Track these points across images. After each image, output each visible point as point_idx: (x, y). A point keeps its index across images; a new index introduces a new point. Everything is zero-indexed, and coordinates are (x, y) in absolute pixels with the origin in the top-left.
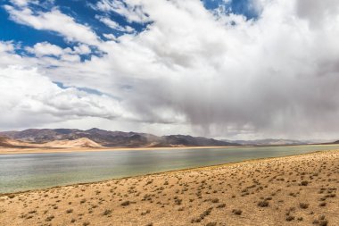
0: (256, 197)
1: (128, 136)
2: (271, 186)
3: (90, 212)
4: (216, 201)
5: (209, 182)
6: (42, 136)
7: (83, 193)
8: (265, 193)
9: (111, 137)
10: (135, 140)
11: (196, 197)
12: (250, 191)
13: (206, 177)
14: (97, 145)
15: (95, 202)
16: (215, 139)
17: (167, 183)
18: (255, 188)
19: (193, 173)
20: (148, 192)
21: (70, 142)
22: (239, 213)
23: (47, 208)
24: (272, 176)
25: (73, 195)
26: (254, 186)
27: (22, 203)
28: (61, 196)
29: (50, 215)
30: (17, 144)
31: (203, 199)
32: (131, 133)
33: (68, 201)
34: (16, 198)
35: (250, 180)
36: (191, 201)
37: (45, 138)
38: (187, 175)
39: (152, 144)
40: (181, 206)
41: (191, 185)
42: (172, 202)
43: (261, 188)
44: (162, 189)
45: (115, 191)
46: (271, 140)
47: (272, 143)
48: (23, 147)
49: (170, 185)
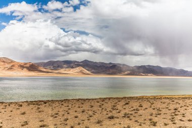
1: (108, 66)
3: (89, 120)
7: (82, 105)
9: (97, 66)
14: (88, 72)
15: (91, 113)
20: (127, 111)
21: (72, 70)
23: (63, 113)
25: (77, 106)
27: (51, 108)
28: (70, 105)
29: (66, 117)
32: (110, 63)
33: (75, 110)
34: (47, 104)
37: (58, 67)
39: (126, 73)
44: (137, 110)
45: (103, 107)
48: (48, 72)
49: (144, 107)
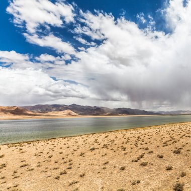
0: (172, 147)
1: (93, 109)
2: (181, 140)
3: (73, 154)
4: (147, 149)
5: (142, 138)
6: (45, 109)
7: (68, 142)
8: (178, 145)
9: (83, 109)
10: (97, 111)
11: (135, 146)
12: (168, 143)
14: (75, 114)
15: (75, 148)
16: (146, 110)
17: (116, 138)
18: (172, 142)
19: (132, 132)
20: (106, 143)
21: (60, 112)
22: (161, 157)
23: (48, 151)
24: (182, 134)
25: (63, 143)
26: (171, 140)
27: (35, 147)
28: (56, 144)
29: (50, 155)
30: (32, 113)
31: (139, 148)
32: (95, 107)
33: (60, 147)
34: (32, 145)
35: (168, 136)
36: (132, 149)
37: (47, 110)
38: (129, 132)
39: (107, 114)
40: (125, 152)
41: (131, 139)
42: (120, 149)
43: (176, 142)
44: (114, 141)
45: (86, 141)
46: (181, 111)
47: (182, 113)
48: (35, 115)
49: (119, 138)
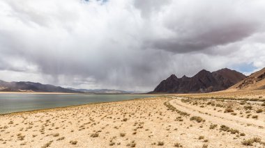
0: (91, 131)
2: (102, 122)
4: (57, 135)
5: (52, 121)
8: (97, 128)
11: (40, 133)
12: (86, 126)
13: (51, 117)
17: (11, 123)
18: (90, 124)
19: (38, 114)
22: (75, 143)
24: (103, 115)
31: (46, 135)
35: (88, 118)
36: (34, 136)
38: (33, 115)
40: (23, 142)
41: (36, 124)
42: (16, 138)
43: (95, 124)
46: (106, 90)
47: (107, 92)
